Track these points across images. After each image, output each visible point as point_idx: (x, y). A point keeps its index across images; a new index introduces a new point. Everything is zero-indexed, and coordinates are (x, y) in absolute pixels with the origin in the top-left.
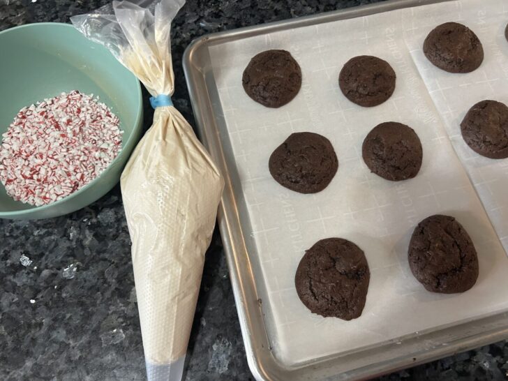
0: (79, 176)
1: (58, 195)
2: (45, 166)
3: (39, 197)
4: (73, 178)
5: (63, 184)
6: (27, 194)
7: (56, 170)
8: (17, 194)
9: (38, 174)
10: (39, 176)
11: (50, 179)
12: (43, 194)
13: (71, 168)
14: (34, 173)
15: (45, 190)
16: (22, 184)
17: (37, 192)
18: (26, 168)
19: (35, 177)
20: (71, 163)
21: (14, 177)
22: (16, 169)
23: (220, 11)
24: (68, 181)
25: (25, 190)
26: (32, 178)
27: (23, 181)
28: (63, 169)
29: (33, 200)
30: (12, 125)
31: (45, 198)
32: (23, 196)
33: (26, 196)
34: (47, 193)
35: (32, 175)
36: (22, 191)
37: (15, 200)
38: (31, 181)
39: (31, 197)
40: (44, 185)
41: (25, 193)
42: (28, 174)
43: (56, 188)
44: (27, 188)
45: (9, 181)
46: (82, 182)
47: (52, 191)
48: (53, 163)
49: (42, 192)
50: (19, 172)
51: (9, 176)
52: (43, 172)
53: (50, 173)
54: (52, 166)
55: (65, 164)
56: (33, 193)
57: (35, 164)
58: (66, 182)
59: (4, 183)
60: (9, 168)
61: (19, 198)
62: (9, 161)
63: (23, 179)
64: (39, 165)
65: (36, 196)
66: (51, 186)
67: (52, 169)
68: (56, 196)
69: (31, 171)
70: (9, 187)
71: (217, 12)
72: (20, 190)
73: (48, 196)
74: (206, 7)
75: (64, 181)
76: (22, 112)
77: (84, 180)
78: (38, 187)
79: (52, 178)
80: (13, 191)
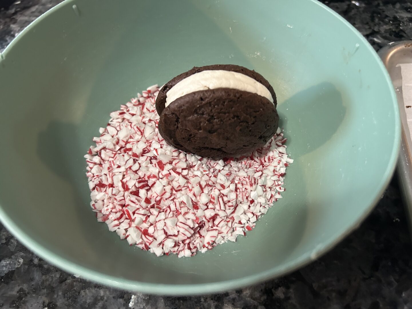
0: (209, 213)
1: (167, 236)
2: (164, 181)
3: (137, 227)
4: (199, 213)
5: (181, 218)
6: (121, 216)
7: (178, 194)
8: (105, 211)
9: (147, 190)
10: (150, 193)
11: (164, 204)
12: (145, 226)
13: (203, 199)
14: (142, 187)
15: (152, 219)
16: (119, 197)
17: (138, 218)
18: (133, 176)
19: (142, 192)
20: (206, 191)
21: (110, 181)
22: (116, 170)
23: (401, 30)
24: (190, 216)
25: (119, 208)
26: (136, 193)
27: (122, 193)
28: (191, 195)
29: (126, 230)
30: (128, 104)
31: (145, 233)
32: (113, 216)
33: (119, 219)
34: (151, 225)
35: (138, 189)
36: (114, 207)
37: (100, 220)
38: (134, 198)
39: (125, 225)
40: (152, 210)
41: (119, 215)
42: (132, 183)
43: (169, 222)
44: (123, 206)
45: (101, 185)
46: (211, 224)
47: (160, 225)
48: (179, 181)
49: (145, 221)
50: (121, 177)
51: (103, 178)
52: (157, 189)
53: (168, 195)
54: (175, 184)
55: (197, 189)
56: (130, 218)
57: (148, 174)
58: (187, 216)
59: (91, 185)
60: (106, 165)
61: (106, 217)
62: (110, 153)
63: (121, 189)
64: (154, 177)
65: (134, 225)
66: (162, 216)
67: (172, 189)
68: (164, 236)
69: (139, 182)
70: (97, 195)
71: (397, 31)
72: (111, 206)
73: (151, 230)
74: (381, 23)
75: (186, 213)
76: (149, 92)
77: (216, 222)
78: (142, 211)
79: (168, 202)
80: (100, 203)
